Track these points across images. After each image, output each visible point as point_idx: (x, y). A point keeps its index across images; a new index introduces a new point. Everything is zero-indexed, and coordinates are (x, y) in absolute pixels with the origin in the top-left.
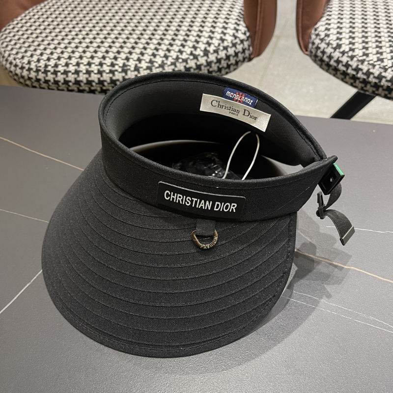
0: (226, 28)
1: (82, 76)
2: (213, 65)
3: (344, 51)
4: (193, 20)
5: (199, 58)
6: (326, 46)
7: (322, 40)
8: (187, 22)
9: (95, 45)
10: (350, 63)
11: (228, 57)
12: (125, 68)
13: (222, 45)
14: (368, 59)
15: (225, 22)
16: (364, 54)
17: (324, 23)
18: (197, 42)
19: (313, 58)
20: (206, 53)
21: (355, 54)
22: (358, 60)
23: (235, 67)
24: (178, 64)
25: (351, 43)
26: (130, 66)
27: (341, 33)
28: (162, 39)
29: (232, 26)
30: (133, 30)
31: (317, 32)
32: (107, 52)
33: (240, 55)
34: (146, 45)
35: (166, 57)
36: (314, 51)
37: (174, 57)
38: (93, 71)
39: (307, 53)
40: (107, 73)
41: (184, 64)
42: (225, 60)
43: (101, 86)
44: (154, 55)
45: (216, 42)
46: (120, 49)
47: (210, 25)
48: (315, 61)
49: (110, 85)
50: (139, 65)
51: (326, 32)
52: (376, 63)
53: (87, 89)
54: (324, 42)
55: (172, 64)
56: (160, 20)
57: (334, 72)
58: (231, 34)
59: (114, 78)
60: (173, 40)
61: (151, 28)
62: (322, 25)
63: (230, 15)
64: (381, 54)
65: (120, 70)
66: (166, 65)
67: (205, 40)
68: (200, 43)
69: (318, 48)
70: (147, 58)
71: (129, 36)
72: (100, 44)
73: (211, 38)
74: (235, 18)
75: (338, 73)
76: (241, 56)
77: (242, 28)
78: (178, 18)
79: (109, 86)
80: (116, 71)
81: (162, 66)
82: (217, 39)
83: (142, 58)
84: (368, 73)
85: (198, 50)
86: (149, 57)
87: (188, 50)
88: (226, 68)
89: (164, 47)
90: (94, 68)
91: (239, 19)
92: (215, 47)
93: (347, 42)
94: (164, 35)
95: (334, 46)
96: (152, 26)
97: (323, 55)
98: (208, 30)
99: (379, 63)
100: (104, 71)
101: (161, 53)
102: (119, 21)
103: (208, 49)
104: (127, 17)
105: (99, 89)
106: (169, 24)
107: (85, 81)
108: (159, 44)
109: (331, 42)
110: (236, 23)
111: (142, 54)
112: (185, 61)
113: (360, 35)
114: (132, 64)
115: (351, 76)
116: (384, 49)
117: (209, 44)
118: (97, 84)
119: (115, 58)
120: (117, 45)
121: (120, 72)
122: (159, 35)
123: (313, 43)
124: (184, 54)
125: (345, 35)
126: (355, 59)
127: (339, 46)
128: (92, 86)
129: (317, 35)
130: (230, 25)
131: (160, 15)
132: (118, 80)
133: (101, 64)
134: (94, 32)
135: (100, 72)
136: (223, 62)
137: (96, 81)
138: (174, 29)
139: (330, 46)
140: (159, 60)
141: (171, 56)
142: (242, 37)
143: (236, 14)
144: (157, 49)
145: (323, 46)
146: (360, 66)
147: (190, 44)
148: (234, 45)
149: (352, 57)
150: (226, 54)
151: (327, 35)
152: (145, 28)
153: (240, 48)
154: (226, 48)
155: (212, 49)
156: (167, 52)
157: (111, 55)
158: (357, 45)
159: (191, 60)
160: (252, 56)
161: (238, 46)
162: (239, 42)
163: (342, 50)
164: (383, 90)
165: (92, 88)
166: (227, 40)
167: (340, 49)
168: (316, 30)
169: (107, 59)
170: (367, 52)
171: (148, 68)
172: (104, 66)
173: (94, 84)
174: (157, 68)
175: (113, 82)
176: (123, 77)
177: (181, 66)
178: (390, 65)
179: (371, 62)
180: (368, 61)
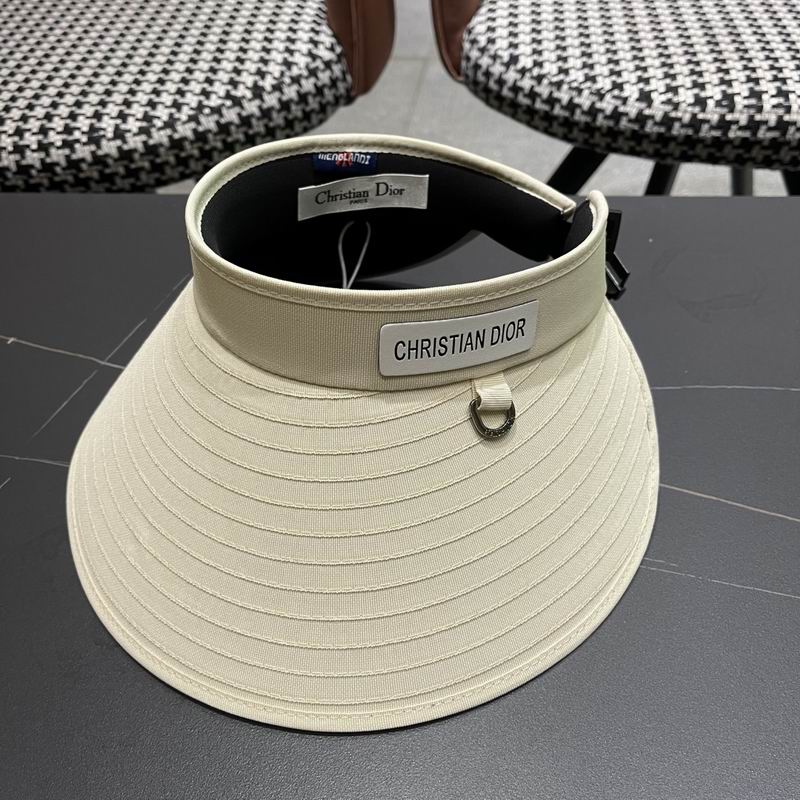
0: (292, 41)
1: (7, 158)
2: (274, 115)
3: (524, 68)
4: (227, 29)
5: (245, 104)
6: (490, 61)
7: (483, 50)
8: (214, 34)
9: (29, 93)
10: (538, 89)
11: (303, 98)
12: (96, 135)
13: (287, 73)
14: (568, 79)
15: (291, 29)
16: (562, 71)
17: (483, 18)
18: (237, 71)
19: (471, 86)
20: (258, 92)
21: (544, 71)
22: (551, 84)
23: (321, 116)
24: (202, 119)
25: (535, 52)
26: (104, 129)
27: (515, 35)
28: (166, 72)
29: (305, 36)
30: (107, 58)
31: (472, 37)
32: (54, 105)
33: (326, 91)
34: (134, 86)
35: (177, 106)
36: (470, 73)
37: (194, 104)
38: (28, 146)
39: (461, 78)
40: (58, 148)
41: (216, 117)
42: (298, 103)
43: (49, 175)
44: (152, 104)
45: (275, 69)
46: (81, 98)
47: (260, 37)
48: (475, 93)
49: (68, 172)
50: (123, 127)
51: (490, 34)
52: (583, 86)
53: (20, 183)
54: (486, 53)
55: (192, 119)
56: (161, 35)
57: (511, 110)
58: (305, 51)
59: (74, 157)
60: (189, 71)
61: (144, 52)
62: (481, 23)
63: (299, 14)
64: (591, 67)
65: (84, 139)
66: (179, 123)
67: (253, 68)
68: (245, 74)
69: (477, 67)
70: (139, 112)
71: (99, 71)
72: (40, 92)
74: (309, 19)
75: (520, 111)
76: (329, 95)
77: (326, 38)
78: (197, 28)
79: (67, 175)
80: (77, 141)
81: (170, 124)
82: (278, 64)
83: (127, 111)
84: (572, 106)
85: (241, 87)
86: (142, 109)
87: (220, 89)
88: (301, 121)
89: (171, 87)
90: (31, 140)
91: (319, 21)
92: (275, 78)
93: (528, 50)
94: (170, 62)
95: (506, 59)
96: (144, 48)
97: (488, 80)
98: (258, 46)
99: (588, 84)
100: (52, 144)
101: (167, 99)
102: (77, 42)
103: (261, 83)
104: (94, 35)
105: (46, 182)
106: (180, 41)
107: (13, 167)
108: (161, 82)
109: (500, 53)
110: (313, 30)
111: (127, 104)
112: (217, 110)
113: (552, 36)
114: (109, 125)
115: (542, 114)
116: (596, 58)
117: (261, 74)
118: (39, 171)
119: (73, 116)
120: (75, 89)
121: (85, 144)
122: (159, 63)
123: (468, 59)
124: (213, 97)
125: (524, 38)
126: (545, 81)
127: (514, 59)
128: (31, 177)
129: (474, 42)
130: (300, 34)
131: (159, 26)
132: (83, 160)
133: (43, 131)
134: (26, 69)
135: (43, 147)
136: (293, 107)
137: (38, 165)
138: (190, 49)
139: (498, 61)
140: (162, 113)
141: (187, 104)
142: (328, 55)
143: (312, 12)
144: (156, 92)
145: (485, 61)
146: (556, 95)
147: (223, 76)
148: (313, 73)
149: (539, 79)
150: (298, 92)
151: (491, 41)
152: (131, 52)
153: (324, 77)
154: (296, 80)
155: (268, 83)
156: (178, 97)
157: (64, 111)
158: (546, 55)
159: (229, 108)
160: (353, 93)
161: (320, 75)
162: (322, 66)
163: (520, 66)
164: (603, 135)
165: (32, 181)
166: (296, 64)
168: (470, 32)
169: (56, 119)
170: (566, 66)
171: (142, 131)
172: (51, 133)
173: (34, 172)
174: (160, 129)
175: (73, 164)
176: (93, 153)
177: (208, 123)
178: (608, 86)
179: (575, 85)
180: (569, 83)
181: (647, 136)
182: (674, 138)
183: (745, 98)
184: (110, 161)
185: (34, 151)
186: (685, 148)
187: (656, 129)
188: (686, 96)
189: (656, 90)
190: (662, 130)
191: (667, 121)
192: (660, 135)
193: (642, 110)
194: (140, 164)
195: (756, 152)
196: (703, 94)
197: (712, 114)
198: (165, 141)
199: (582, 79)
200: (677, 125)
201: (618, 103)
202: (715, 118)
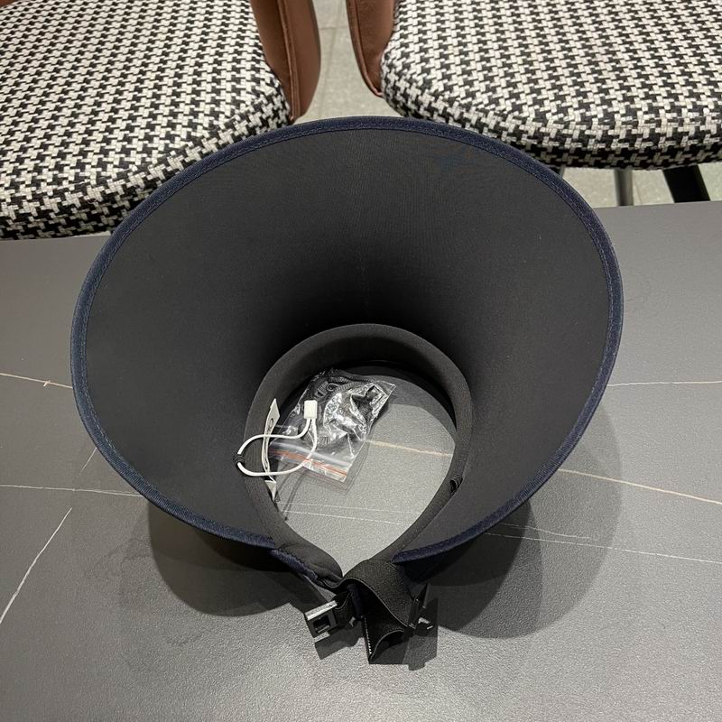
0: (238, 80)
1: (7, 209)
3: (437, 91)
4: (179, 71)
5: (205, 143)
6: (408, 85)
7: (399, 74)
8: (168, 76)
9: (15, 146)
10: (449, 110)
11: (251, 131)
12: (81, 183)
13: (237, 111)
14: (474, 102)
15: (234, 69)
16: (469, 94)
17: (397, 44)
18: (195, 114)
19: (392, 104)
20: (214, 131)
21: (454, 95)
22: (460, 105)
24: (170, 161)
25: (444, 76)
26: (86, 177)
27: (427, 60)
28: (132, 118)
29: (248, 75)
30: (78, 106)
31: (389, 61)
32: (41, 157)
33: (270, 121)
34: (107, 134)
35: (148, 151)
36: (390, 92)
37: (161, 149)
38: (24, 197)
39: (380, 94)
40: (50, 197)
41: (181, 157)
42: (248, 136)
43: (45, 220)
44: (126, 151)
45: (226, 109)
46: (62, 149)
47: (209, 78)
48: (396, 109)
49: (61, 216)
50: (103, 174)
51: (404, 59)
52: (488, 108)
53: (20, 228)
54: (404, 77)
55: (161, 161)
56: (122, 79)
58: (249, 89)
59: (65, 203)
60: (153, 116)
61: (109, 98)
62: (395, 48)
63: (239, 53)
64: (494, 90)
65: (72, 188)
66: (151, 166)
67: (207, 109)
68: (201, 115)
69: (396, 88)
70: (115, 159)
71: (74, 120)
72: (25, 144)
73: (217, 103)
74: (249, 57)
76: (273, 124)
77: (267, 76)
78: (152, 71)
79: (60, 218)
80: (67, 190)
81: (143, 168)
82: (227, 103)
83: (105, 159)
84: (480, 125)
85: (199, 127)
86: (118, 156)
87: (182, 132)
89: (140, 133)
91: (258, 58)
92: (227, 117)
93: (439, 74)
94: (134, 108)
95: (421, 83)
96: (109, 93)
97: (407, 101)
98: (209, 88)
99: (493, 106)
100: (45, 194)
101: (138, 145)
102: (47, 90)
103: (215, 123)
104: (60, 81)
105: (42, 225)
106: (139, 85)
107: (13, 216)
108: (130, 128)
109: (414, 77)
110: (253, 68)
112: (181, 152)
113: (458, 60)
114: (91, 173)
116: (497, 81)
117: (215, 114)
118: (35, 218)
119: (59, 168)
120: (56, 140)
121: (72, 192)
122: (125, 109)
123: (387, 81)
124: (177, 139)
125: (435, 63)
126: (456, 104)
127: (428, 84)
128: (29, 222)
129: (391, 66)
130: (243, 73)
131: (118, 69)
132: (73, 206)
133: (36, 183)
134: (7, 120)
135: (38, 198)
137: (34, 213)
138: (149, 93)
139: (414, 84)
140: (136, 158)
141: (157, 149)
142: (269, 90)
143: (251, 49)
144: (128, 139)
145: (402, 84)
146: (466, 115)
147: (183, 119)
149: (451, 101)
150: (247, 126)
151: (407, 66)
152: (98, 99)
153: (268, 110)
154: (245, 117)
155: (221, 122)
156: (146, 142)
157: (50, 162)
158: (455, 79)
159: (191, 148)
161: (264, 109)
162: (265, 101)
163: (433, 90)
165: (30, 226)
166: (244, 102)
167: (429, 89)
168: (387, 57)
169: (45, 170)
170: (472, 89)
171: (120, 176)
172: (43, 184)
173: (31, 219)
174: (135, 173)
175: (65, 210)
176: (81, 199)
177: (175, 163)
178: (509, 108)
179: (481, 107)
180: (477, 105)
181: (545, 149)
182: (567, 151)
183: (623, 116)
184: (96, 205)
185: (29, 201)
186: (576, 158)
187: (552, 144)
188: (574, 116)
189: (550, 111)
190: (557, 144)
191: (561, 138)
192: (555, 148)
193: (539, 129)
194: (121, 204)
195: (633, 158)
196: (588, 114)
197: (597, 131)
198: (141, 182)
199: (486, 102)
200: (568, 140)
201: (519, 122)
202: (599, 134)
